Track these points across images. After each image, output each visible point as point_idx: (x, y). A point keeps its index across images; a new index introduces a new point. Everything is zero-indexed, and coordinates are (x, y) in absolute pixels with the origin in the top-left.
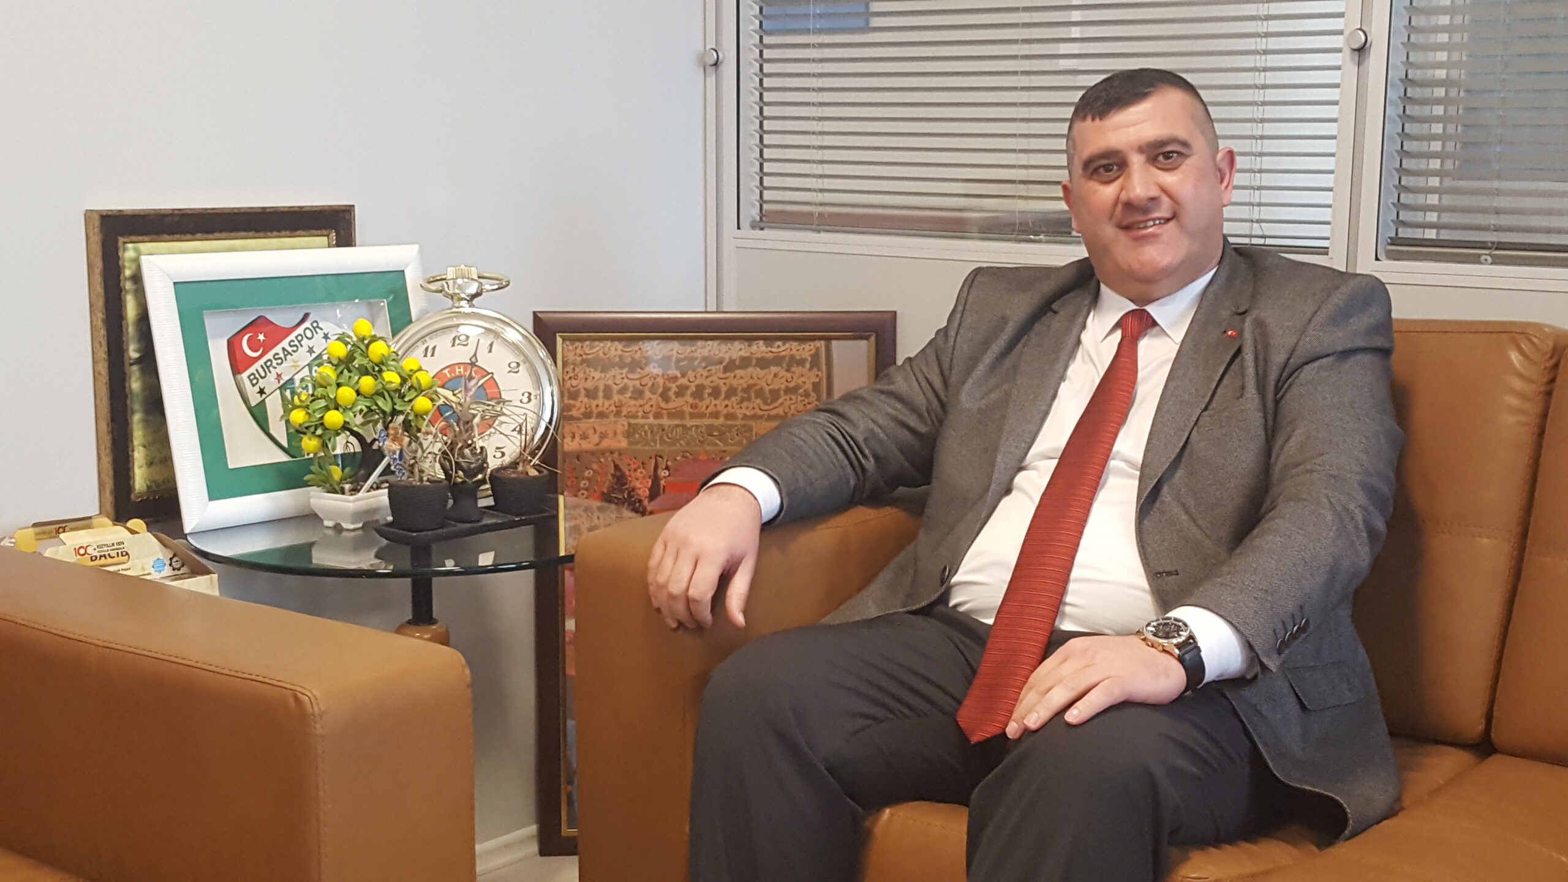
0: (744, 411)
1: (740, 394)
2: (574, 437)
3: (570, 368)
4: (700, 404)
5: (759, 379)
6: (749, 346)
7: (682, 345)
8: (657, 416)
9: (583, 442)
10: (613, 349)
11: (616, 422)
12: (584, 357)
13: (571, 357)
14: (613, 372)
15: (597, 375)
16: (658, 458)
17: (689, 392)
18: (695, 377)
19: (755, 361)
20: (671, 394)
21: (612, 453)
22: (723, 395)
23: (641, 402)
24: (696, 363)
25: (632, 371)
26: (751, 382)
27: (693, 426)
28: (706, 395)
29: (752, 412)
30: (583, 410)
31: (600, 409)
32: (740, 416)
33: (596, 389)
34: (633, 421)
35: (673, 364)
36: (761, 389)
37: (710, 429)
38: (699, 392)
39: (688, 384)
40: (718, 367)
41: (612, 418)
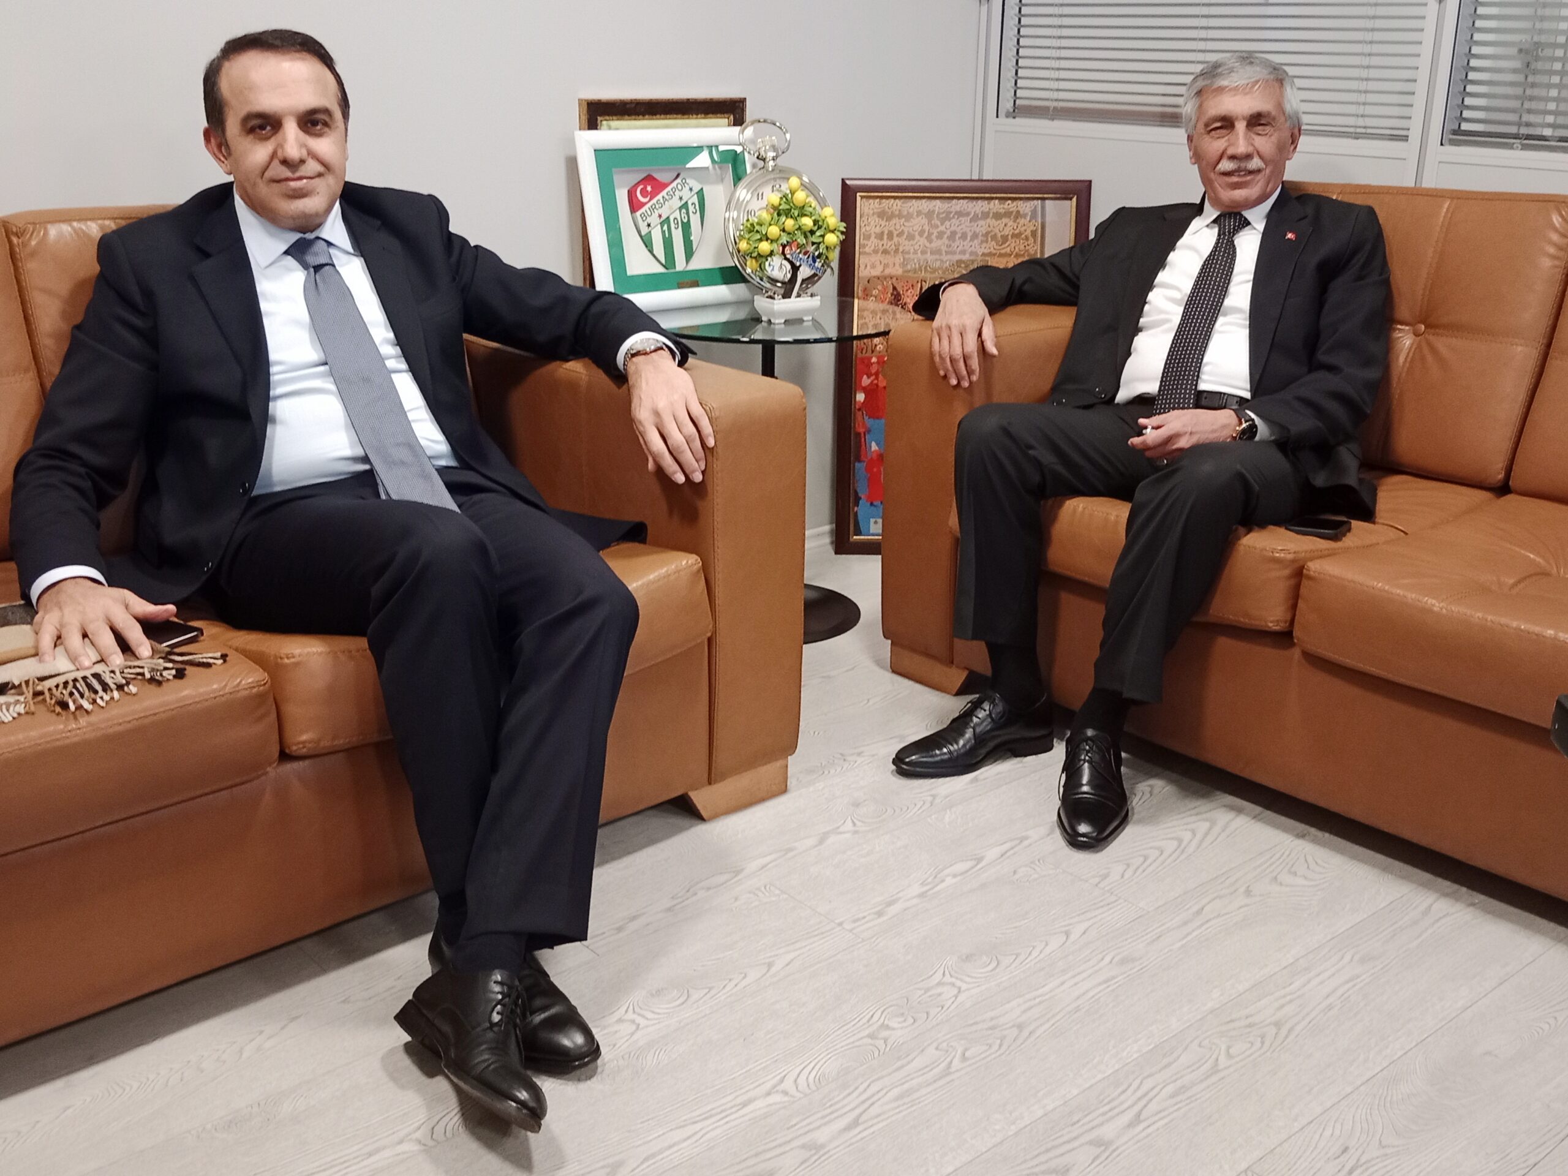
0: (983, 250)
1: (980, 238)
2: (866, 266)
3: (865, 218)
4: (953, 245)
5: (994, 227)
6: (988, 204)
7: (943, 203)
8: (923, 252)
9: (872, 271)
10: (895, 205)
11: (895, 257)
12: (875, 210)
13: (866, 210)
14: (894, 221)
15: (883, 223)
16: (923, 283)
17: (946, 236)
18: (950, 226)
19: (991, 215)
20: (934, 237)
21: (891, 278)
22: (969, 238)
23: (911, 242)
24: (951, 216)
25: (907, 220)
26: (990, 230)
27: (947, 261)
28: (957, 238)
29: (989, 251)
30: (873, 248)
31: (884, 247)
32: (981, 254)
33: (882, 233)
34: (907, 256)
35: (935, 215)
36: (995, 234)
37: (959, 262)
38: (952, 236)
39: (945, 230)
40: (966, 218)
41: (892, 253)
